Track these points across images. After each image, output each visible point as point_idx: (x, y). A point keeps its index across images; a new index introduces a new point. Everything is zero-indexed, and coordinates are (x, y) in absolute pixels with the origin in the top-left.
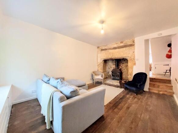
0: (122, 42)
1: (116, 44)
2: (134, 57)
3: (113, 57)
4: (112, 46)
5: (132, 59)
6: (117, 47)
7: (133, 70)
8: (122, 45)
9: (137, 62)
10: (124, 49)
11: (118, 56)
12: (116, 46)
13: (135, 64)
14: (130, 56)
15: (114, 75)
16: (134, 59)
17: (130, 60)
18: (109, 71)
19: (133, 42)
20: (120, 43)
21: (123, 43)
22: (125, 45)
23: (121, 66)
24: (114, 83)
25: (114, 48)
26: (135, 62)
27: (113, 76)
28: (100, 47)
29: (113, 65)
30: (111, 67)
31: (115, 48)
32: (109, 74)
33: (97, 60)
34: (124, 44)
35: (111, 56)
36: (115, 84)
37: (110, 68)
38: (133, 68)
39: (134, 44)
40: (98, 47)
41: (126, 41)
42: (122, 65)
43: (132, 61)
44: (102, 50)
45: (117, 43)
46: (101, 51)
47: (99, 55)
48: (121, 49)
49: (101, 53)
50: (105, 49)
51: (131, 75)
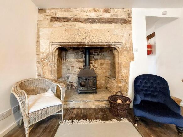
0: (107, 11)
1: (95, 11)
2: (131, 44)
3: (86, 42)
4: (85, 14)
5: (128, 49)
6: (95, 17)
7: (129, 70)
8: (107, 15)
9: (136, 55)
10: (112, 25)
11: (100, 41)
12: (93, 15)
13: (132, 59)
14: (124, 41)
15: (83, 83)
16: (131, 49)
17: (125, 50)
18: (67, 75)
19: (129, 14)
20: (104, 11)
21: (109, 12)
22: (114, 19)
23: (93, 64)
24: (90, 103)
25: (89, 19)
26: (133, 54)
27: (81, 85)
28: (48, 11)
29: (78, 61)
30: (72, 67)
31: (91, 21)
32: (68, 82)
33: (38, 46)
34: (111, 15)
35: (81, 37)
36: (93, 107)
37: (70, 68)
38: (129, 67)
39: (130, 19)
40: (41, 10)
41: (116, 10)
42: (95, 63)
43: (128, 51)
44: (54, 19)
45: (96, 9)
46: (51, 21)
47: (44, 32)
48: (106, 26)
49: (51, 26)
50: (64, 18)
51: (126, 81)
